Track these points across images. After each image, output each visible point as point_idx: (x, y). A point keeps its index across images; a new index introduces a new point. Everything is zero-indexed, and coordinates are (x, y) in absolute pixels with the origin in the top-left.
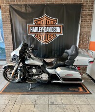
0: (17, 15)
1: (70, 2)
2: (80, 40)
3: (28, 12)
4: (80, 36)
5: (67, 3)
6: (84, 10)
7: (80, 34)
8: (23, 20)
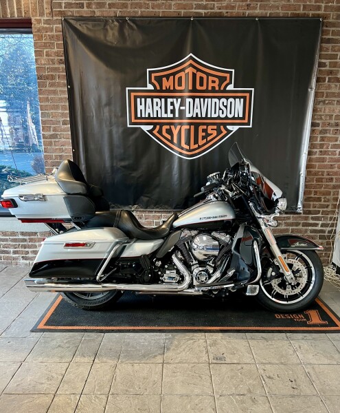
0: (92, 57)
1: (281, 12)
2: (312, 146)
3: (129, 44)
4: (312, 131)
5: (268, 12)
6: (329, 41)
7: (313, 125)
8: (112, 74)
